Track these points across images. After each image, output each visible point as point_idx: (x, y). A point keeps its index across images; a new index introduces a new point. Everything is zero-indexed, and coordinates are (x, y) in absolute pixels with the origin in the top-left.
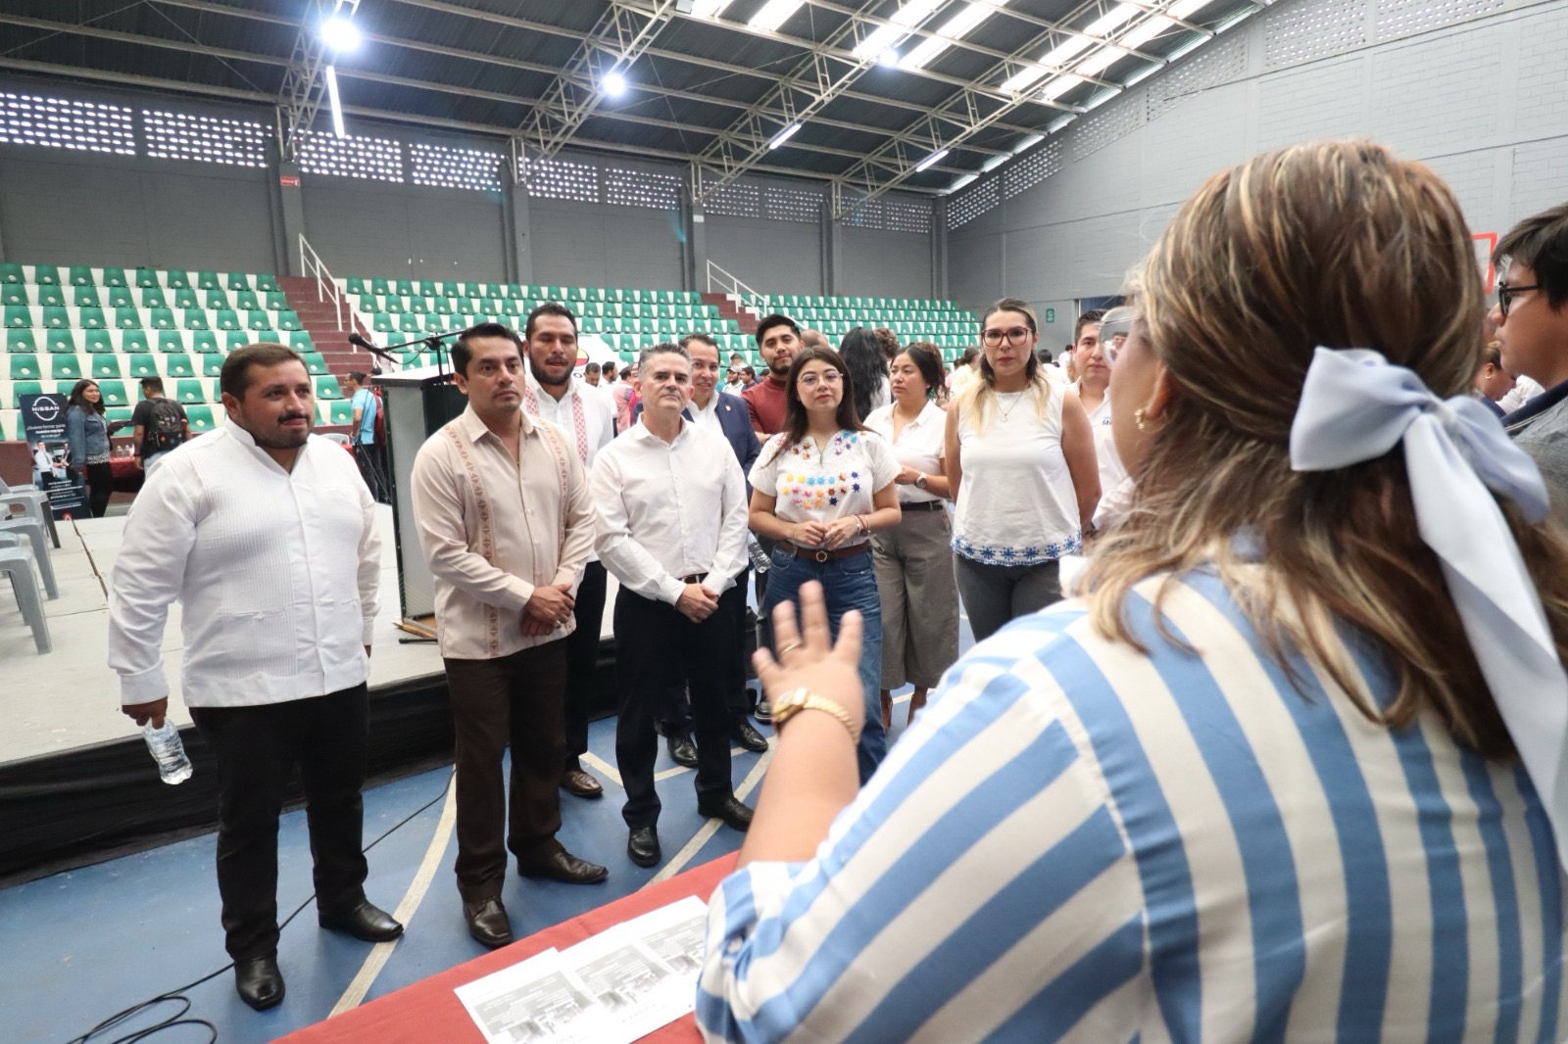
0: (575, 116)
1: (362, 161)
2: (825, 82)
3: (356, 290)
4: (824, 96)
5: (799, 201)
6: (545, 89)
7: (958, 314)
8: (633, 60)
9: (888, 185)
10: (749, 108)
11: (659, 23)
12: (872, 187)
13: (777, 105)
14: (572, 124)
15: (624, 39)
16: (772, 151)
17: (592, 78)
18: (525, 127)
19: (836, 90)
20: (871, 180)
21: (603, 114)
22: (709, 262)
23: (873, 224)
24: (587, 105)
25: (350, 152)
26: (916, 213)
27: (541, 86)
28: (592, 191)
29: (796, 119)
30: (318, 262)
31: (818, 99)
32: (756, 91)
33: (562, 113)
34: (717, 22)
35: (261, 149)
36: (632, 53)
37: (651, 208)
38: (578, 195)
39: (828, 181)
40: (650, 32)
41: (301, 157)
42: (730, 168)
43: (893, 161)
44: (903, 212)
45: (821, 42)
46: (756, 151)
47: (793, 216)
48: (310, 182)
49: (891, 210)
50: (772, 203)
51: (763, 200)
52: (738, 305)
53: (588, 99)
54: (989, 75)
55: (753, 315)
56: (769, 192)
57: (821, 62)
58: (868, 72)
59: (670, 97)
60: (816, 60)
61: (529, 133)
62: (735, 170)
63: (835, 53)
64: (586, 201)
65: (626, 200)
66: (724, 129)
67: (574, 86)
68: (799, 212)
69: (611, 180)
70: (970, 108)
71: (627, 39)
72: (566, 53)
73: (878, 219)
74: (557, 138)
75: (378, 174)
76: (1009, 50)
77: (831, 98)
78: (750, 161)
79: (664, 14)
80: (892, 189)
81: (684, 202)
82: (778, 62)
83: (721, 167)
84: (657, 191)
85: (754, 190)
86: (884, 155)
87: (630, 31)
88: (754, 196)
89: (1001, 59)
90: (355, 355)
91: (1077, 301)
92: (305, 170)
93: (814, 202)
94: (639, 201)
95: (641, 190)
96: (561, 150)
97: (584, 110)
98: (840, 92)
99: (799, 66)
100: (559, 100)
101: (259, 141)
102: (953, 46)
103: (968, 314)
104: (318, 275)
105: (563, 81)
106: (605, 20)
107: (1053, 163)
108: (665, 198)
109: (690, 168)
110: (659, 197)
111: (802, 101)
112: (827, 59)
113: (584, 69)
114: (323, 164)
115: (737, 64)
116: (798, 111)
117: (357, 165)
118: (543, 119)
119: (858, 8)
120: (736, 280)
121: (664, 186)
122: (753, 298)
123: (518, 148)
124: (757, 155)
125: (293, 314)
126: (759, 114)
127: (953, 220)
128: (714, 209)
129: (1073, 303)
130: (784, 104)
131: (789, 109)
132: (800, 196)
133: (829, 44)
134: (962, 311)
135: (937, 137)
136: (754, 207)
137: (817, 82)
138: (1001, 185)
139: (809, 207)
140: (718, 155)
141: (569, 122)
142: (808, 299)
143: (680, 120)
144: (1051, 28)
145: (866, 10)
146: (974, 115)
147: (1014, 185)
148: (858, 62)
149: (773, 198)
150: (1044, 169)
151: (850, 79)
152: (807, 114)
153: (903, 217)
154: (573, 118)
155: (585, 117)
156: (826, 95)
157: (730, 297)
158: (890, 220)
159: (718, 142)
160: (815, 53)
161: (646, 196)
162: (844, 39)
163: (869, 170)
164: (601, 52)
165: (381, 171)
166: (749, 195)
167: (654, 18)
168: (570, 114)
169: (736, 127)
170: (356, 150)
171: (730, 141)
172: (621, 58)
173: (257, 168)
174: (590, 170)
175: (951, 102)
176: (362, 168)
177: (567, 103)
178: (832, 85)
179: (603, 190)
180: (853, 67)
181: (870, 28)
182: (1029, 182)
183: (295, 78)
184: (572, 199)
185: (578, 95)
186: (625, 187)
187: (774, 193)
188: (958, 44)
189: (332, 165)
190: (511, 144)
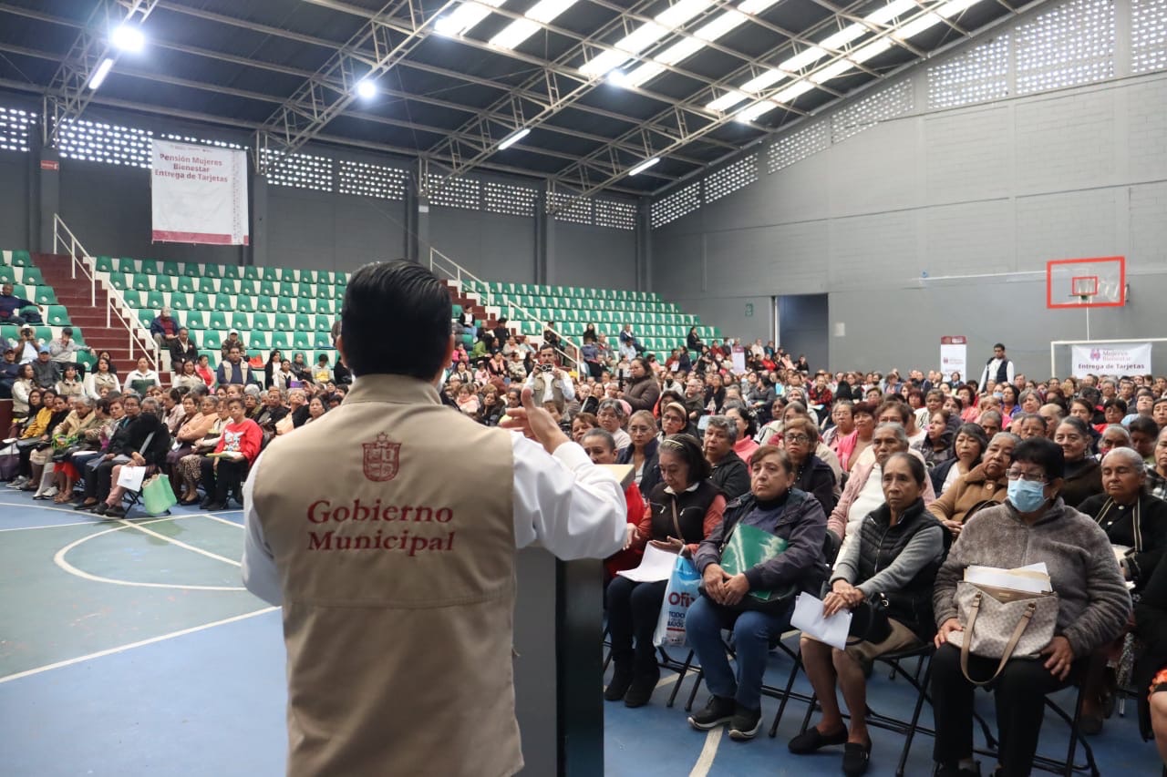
0: (324, 115)
1: (117, 149)
2: (554, 95)
3: (104, 267)
4: (553, 106)
5: (516, 196)
6: (296, 90)
7: (663, 305)
8: (386, 69)
9: (601, 185)
10: (480, 113)
11: (416, 39)
12: (587, 186)
13: (507, 111)
14: (321, 121)
15: (380, 51)
16: (500, 151)
17: (344, 83)
18: (271, 122)
19: (565, 102)
20: (585, 180)
21: (352, 114)
22: (432, 249)
23: (584, 220)
24: (338, 105)
25: (107, 140)
26: (623, 211)
27: (291, 87)
28: (326, 181)
29: (525, 124)
30: (74, 240)
31: (547, 108)
32: (486, 98)
33: (311, 112)
34: (462, 39)
35: (24, 135)
36: (386, 64)
37: (380, 198)
38: (313, 184)
39: (544, 179)
40: (407, 47)
41: (60, 143)
42: (458, 165)
43: (605, 164)
44: (611, 210)
45: (552, 61)
46: (485, 150)
47: (510, 210)
48: (67, 165)
49: (599, 208)
50: (491, 197)
51: (483, 194)
52: (460, 291)
53: (338, 101)
54: (696, 96)
55: (474, 301)
56: (488, 187)
57: (551, 76)
58: (597, 88)
59: (409, 100)
60: (547, 75)
61: (274, 128)
62: (462, 167)
63: (564, 70)
64: (320, 190)
65: (357, 190)
66: (454, 129)
67: (325, 88)
68: (516, 206)
69: (345, 172)
70: (679, 123)
71: (383, 52)
72: (320, 60)
73: (587, 215)
74: (304, 133)
75: (131, 161)
76: (716, 77)
77: (560, 108)
78: (477, 160)
79: (421, 32)
80: (605, 190)
81: (410, 195)
82: (511, 75)
83: (450, 164)
84: (386, 182)
85: (475, 185)
86: (597, 159)
87: (385, 44)
88: (475, 190)
89: (708, 84)
90: (109, 330)
91: (773, 298)
92: (64, 155)
93: (530, 197)
94: (369, 191)
95: (371, 181)
96: (306, 144)
97: (334, 110)
98: (568, 104)
99: (530, 79)
100: (308, 99)
101: (23, 128)
102: (667, 71)
103: (672, 306)
104: (73, 253)
105: (314, 83)
106: (361, 34)
107: (750, 174)
108: (393, 190)
109: (417, 163)
110: (388, 188)
111: (531, 110)
112: (556, 74)
113: (337, 74)
114: (81, 150)
115: (473, 75)
116: (528, 118)
117: (112, 152)
118: (290, 114)
119: (588, 35)
120: (459, 267)
121: (393, 178)
122: (473, 284)
123: (262, 140)
124: (486, 154)
125: (49, 289)
126: (487, 118)
127: (657, 219)
128: (438, 200)
129: (770, 300)
130: (514, 111)
131: (519, 116)
132: (517, 191)
133: (558, 62)
134: (667, 302)
135: (648, 146)
136: (475, 200)
137: (548, 94)
138: (702, 190)
139: (525, 202)
140: (446, 152)
141: (316, 119)
142: (525, 287)
143: (415, 121)
144: (753, 62)
145: (595, 37)
146: (684, 130)
147: (714, 191)
148: (587, 80)
149: (493, 192)
150: (741, 178)
151: (579, 93)
152: (537, 121)
153: (610, 214)
154: (321, 117)
155: (334, 115)
156: (555, 106)
157: (451, 283)
158: (599, 217)
159: (448, 140)
160: (546, 70)
161: (376, 187)
162: (573, 59)
163: (583, 170)
164: (354, 59)
165: (133, 158)
166: (470, 189)
167: (412, 35)
168: (319, 113)
169: (465, 128)
170: (112, 138)
171: (458, 140)
172: (375, 67)
173: (18, 151)
174: (326, 162)
175: (661, 116)
176: (116, 155)
177: (317, 103)
178: (561, 98)
179: (336, 181)
180: (582, 84)
181: (597, 52)
182: (728, 189)
183: (68, 71)
184: (307, 188)
185: (329, 97)
186: (357, 178)
187: (493, 188)
188: (672, 69)
189: (89, 151)
190: (255, 137)
